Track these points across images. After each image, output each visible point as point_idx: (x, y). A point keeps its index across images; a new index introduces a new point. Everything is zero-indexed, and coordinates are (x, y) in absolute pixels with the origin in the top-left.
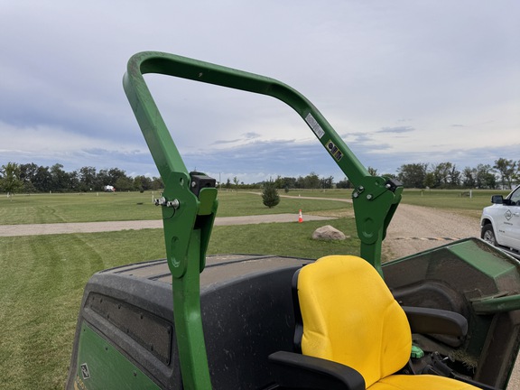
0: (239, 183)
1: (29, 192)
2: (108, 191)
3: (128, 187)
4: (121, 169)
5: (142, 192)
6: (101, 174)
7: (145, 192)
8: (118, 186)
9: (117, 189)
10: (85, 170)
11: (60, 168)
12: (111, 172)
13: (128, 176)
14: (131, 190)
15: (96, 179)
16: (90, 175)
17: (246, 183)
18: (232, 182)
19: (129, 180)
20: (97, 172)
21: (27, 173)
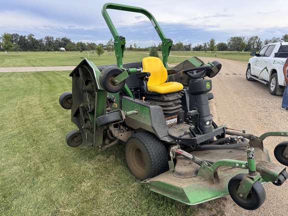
0: (137, 47)
1: (17, 51)
2: (62, 51)
3: (73, 49)
4: (68, 38)
5: (81, 52)
6: (57, 41)
7: (83, 52)
8: (68, 48)
9: (67, 50)
10: (47, 38)
11: (33, 37)
12: (63, 39)
13: (72, 42)
14: (75, 50)
15: (54, 44)
16: (51, 41)
17: (141, 48)
18: (133, 47)
19: (74, 44)
20: (55, 39)
21: (14, 39)
